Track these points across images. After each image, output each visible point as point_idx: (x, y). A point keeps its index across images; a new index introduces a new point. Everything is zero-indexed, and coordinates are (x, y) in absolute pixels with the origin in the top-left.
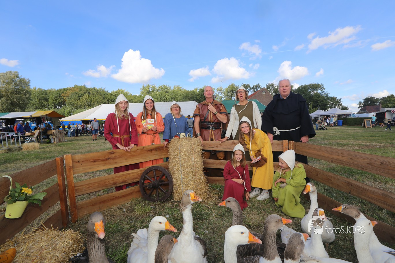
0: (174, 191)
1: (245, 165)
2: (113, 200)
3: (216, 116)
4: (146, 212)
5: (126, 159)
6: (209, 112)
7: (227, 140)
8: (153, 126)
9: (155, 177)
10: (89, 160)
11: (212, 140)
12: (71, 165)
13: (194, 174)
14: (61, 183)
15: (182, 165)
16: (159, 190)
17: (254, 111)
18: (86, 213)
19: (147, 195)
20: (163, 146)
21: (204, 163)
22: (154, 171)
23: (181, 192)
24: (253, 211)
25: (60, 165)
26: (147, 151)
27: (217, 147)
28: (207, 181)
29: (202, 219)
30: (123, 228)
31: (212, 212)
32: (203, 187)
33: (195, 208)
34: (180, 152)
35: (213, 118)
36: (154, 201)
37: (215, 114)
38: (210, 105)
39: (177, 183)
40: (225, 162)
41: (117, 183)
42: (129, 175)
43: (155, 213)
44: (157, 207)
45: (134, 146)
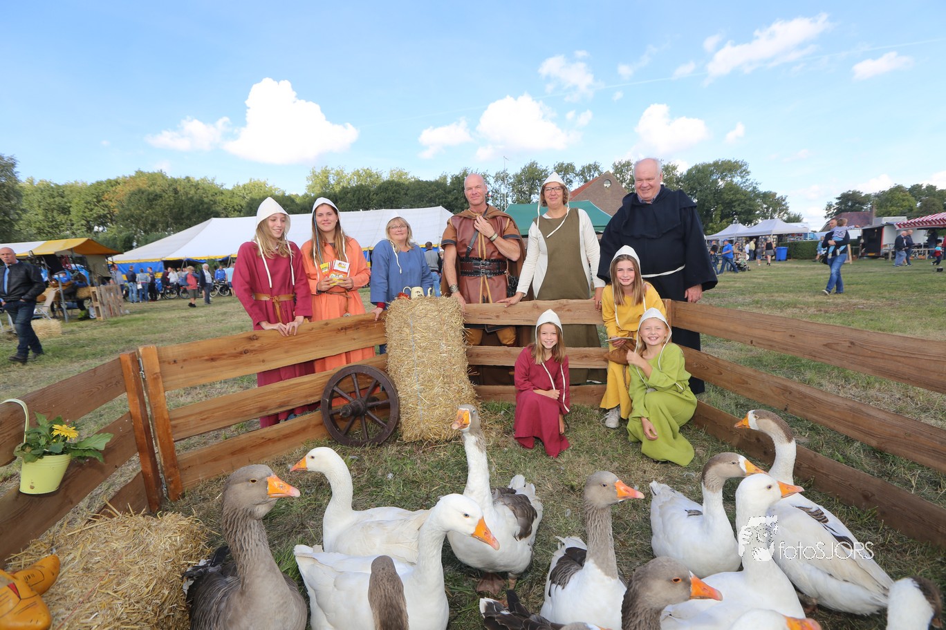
0: (403, 419)
1: (563, 356)
2: (261, 445)
3: (494, 244)
5: (286, 352)
6: (477, 236)
7: (521, 301)
9: (357, 390)
10: (200, 357)
11: (486, 300)
12: (157, 370)
13: (446, 380)
14: (137, 411)
15: (417, 362)
16: (367, 420)
17: (583, 232)
18: (201, 478)
19: (340, 431)
20: (371, 318)
21: (469, 354)
22: (354, 376)
23: (418, 423)
25: (131, 370)
26: (334, 330)
27: (498, 317)
28: (477, 395)
30: (292, 507)
33: (452, 455)
34: (413, 330)
35: (487, 249)
36: (358, 444)
37: (492, 239)
38: (480, 218)
39: (410, 401)
41: (269, 409)
42: (296, 388)
43: (360, 470)
44: (366, 458)
45: (304, 320)
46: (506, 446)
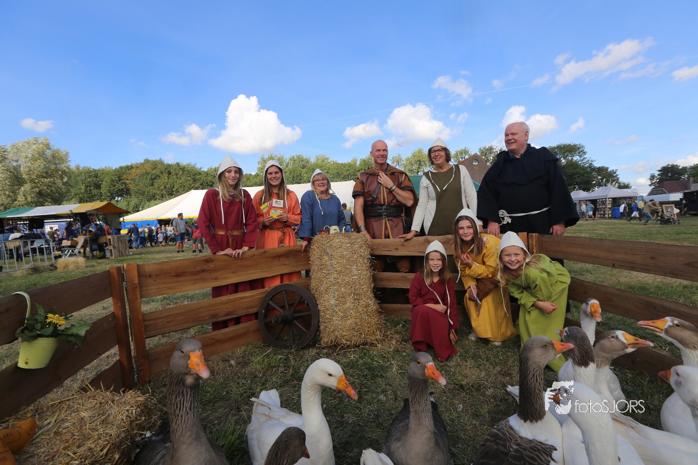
0: (322, 327)
1: (447, 279)
3: (393, 194)
4: (272, 364)
5: (234, 272)
6: (380, 187)
7: (415, 237)
8: (282, 212)
9: (287, 307)
10: (169, 273)
11: (387, 237)
12: (136, 281)
13: (356, 297)
14: (119, 312)
15: (334, 282)
16: (293, 328)
17: (464, 182)
18: (164, 369)
19: (272, 336)
20: (299, 249)
21: (374, 279)
22: (284, 292)
23: (334, 331)
24: (466, 361)
25: (116, 280)
26: (270, 257)
27: (397, 249)
28: (380, 310)
29: (374, 377)
30: (231, 394)
31: (392, 364)
32: (375, 320)
33: (360, 357)
34: (331, 257)
35: (387, 197)
36: (286, 347)
37: (392, 190)
38: (382, 174)
39: (327, 313)
40: (412, 276)
41: (218, 316)
42: (240, 301)
43: (287, 367)
44: (291, 357)
45: (249, 250)
46: (404, 352)
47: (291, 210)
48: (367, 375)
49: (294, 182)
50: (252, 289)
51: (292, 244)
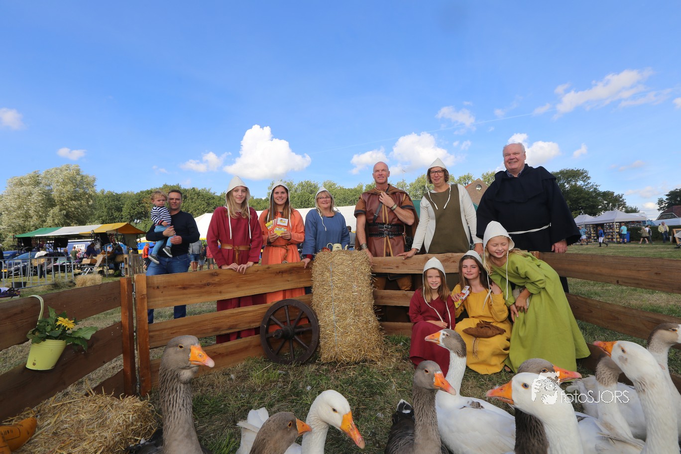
0: (322, 343)
3: (394, 213)
4: (271, 379)
5: (238, 287)
6: (381, 207)
7: (415, 255)
8: (286, 230)
9: (288, 321)
10: (176, 286)
11: (388, 255)
12: (145, 292)
13: (356, 313)
14: (126, 322)
15: (335, 298)
16: (294, 343)
17: (462, 201)
19: (273, 351)
20: (301, 266)
21: (375, 296)
22: (286, 307)
23: (334, 346)
25: (126, 290)
26: (274, 273)
27: (397, 267)
28: (380, 327)
29: (373, 394)
30: (229, 407)
31: (391, 382)
32: (374, 337)
33: (359, 374)
34: (332, 273)
35: (388, 216)
36: (286, 363)
37: (393, 209)
38: (383, 194)
39: (327, 329)
41: (222, 329)
42: (243, 315)
43: (286, 382)
44: (291, 373)
45: (253, 265)
46: (404, 370)
47: (294, 228)
48: (365, 392)
49: (303, 207)
50: (254, 303)
51: (295, 261)
